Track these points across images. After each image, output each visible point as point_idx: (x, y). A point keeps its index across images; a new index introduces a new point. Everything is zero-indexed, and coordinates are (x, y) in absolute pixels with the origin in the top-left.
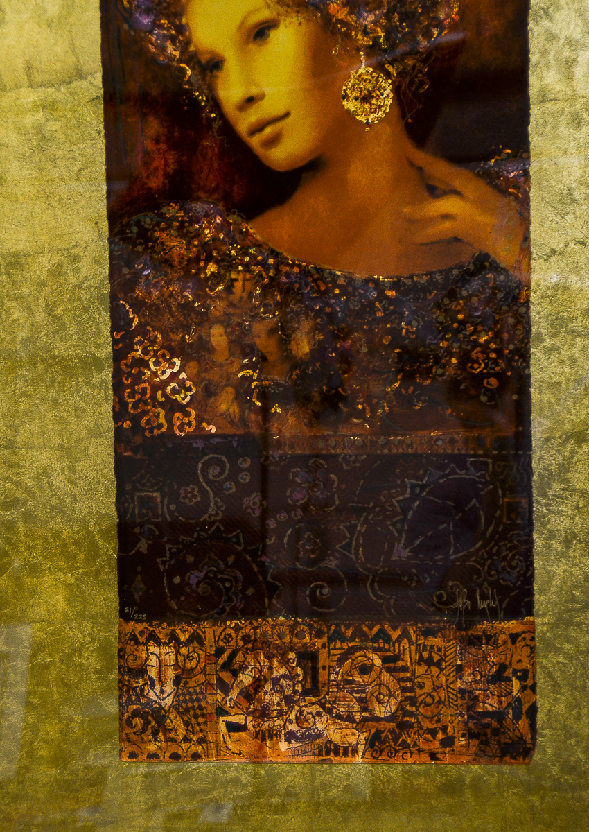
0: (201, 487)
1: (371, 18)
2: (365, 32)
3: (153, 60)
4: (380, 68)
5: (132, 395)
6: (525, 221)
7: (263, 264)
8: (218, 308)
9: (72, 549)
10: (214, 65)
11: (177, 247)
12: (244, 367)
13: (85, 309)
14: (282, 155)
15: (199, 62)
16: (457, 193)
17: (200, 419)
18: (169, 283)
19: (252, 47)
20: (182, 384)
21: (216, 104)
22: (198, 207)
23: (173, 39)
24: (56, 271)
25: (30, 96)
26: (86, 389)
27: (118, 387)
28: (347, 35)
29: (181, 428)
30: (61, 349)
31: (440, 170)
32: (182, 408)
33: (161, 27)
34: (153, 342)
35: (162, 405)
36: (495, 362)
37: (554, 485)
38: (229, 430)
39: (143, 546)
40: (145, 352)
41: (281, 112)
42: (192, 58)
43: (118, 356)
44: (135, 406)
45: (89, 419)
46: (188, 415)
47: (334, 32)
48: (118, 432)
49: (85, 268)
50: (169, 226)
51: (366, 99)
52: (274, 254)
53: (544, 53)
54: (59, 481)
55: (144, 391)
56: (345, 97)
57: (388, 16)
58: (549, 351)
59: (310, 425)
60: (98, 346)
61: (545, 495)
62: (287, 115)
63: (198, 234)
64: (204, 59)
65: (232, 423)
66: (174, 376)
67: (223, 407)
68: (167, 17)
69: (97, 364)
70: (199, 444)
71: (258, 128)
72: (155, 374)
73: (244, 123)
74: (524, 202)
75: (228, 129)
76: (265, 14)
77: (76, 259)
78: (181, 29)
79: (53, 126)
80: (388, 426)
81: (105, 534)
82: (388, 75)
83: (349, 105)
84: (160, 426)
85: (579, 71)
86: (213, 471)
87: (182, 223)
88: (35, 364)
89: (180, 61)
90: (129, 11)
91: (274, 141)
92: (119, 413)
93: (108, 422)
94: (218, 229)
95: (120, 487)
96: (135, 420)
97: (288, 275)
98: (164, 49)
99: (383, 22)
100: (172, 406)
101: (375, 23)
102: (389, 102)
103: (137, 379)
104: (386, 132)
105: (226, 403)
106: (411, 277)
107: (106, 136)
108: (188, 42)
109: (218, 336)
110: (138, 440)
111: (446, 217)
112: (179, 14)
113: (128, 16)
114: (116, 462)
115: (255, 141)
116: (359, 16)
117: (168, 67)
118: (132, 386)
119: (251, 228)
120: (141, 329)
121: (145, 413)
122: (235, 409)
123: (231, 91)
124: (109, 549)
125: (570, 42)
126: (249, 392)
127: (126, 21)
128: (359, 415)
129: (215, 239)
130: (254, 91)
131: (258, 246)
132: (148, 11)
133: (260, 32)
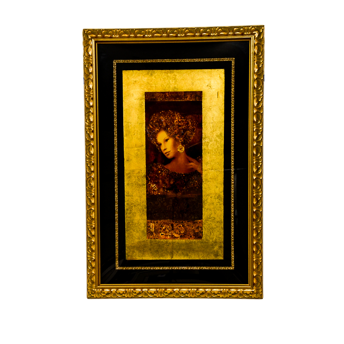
0: (158, 202)
1: (181, 139)
2: (181, 140)
3: (152, 144)
4: (183, 145)
5: (149, 189)
6: (202, 166)
7: (167, 171)
8: (160, 177)
9: (140, 210)
10: (161, 144)
11: (155, 169)
12: (164, 185)
13: (142, 177)
14: (169, 157)
15: (158, 144)
16: (192, 162)
17: (158, 192)
18: (154, 174)
19: (165, 142)
20: (155, 187)
21: (160, 150)
22: (158, 163)
23: (155, 141)
24: (139, 172)
25: (136, 149)
26: (143, 188)
27: (147, 188)
28: (178, 141)
29: (155, 194)
30: (139, 183)
31: (190, 159)
32: (155, 191)
33: (153, 139)
34: (152, 182)
35: (153, 190)
36: (198, 185)
37: (205, 202)
38: (162, 194)
39: (150, 209)
40: (151, 183)
41: (169, 151)
42: (157, 144)
43: (147, 183)
44: (149, 190)
45: (143, 192)
46: (156, 192)
47: (177, 140)
48: (147, 194)
49: (143, 172)
50: (154, 166)
51: (181, 149)
52: (168, 170)
53: (204, 144)
54: (139, 201)
55: (150, 188)
56: (178, 149)
57: (184, 138)
58: (205, 184)
59: (173, 193)
60: (144, 182)
61: (204, 203)
62: (170, 151)
63: (158, 167)
64: (159, 144)
65: (162, 193)
66: (154, 186)
67: (161, 191)
68: (154, 138)
69: (144, 185)
70: (158, 196)
71: (166, 153)
72: (152, 186)
73: (164, 152)
74: (202, 163)
75: (162, 153)
76: (167, 138)
77: (141, 170)
78: (156, 140)
79: (139, 153)
80: (183, 194)
81: (145, 208)
82: (184, 146)
83: (178, 150)
84: (152, 193)
85: (209, 146)
86: (159, 200)
87: (156, 166)
88: (136, 185)
89: (156, 144)
90: (149, 137)
91: (168, 155)
92: (147, 192)
93: (145, 193)
94: (161, 166)
95: (147, 202)
96: (149, 192)
97: (170, 173)
98: (154, 142)
99: (183, 139)
100: (154, 191)
101: (182, 139)
102: (184, 150)
103: (149, 187)
104: (183, 154)
105: (161, 190)
106: (186, 173)
107: (146, 154)
108: (157, 141)
109: (160, 181)
110: (149, 195)
111: (191, 165)
112: (156, 138)
113: (149, 138)
114: (146, 198)
115: (166, 155)
116: (180, 138)
117: (154, 145)
118: (149, 188)
119: (165, 166)
120: (150, 180)
121: (150, 191)
122: (163, 191)
123: (163, 148)
124: (146, 210)
125: (208, 142)
126: (165, 189)
127: (149, 139)
128: (180, 192)
129: (160, 168)
130: (166, 148)
131: (166, 169)
132: (152, 137)
133: (167, 140)
